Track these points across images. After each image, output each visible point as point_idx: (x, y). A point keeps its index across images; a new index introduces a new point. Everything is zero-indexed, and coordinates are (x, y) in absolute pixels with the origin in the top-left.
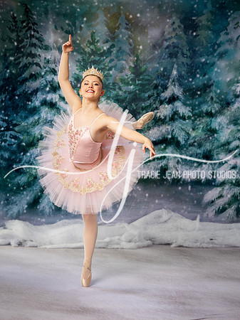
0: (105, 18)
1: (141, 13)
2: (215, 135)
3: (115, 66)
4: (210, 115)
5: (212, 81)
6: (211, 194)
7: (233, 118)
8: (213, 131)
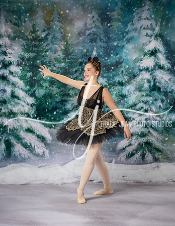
0: (43, 14)
1: (69, 9)
2: (125, 99)
3: (50, 49)
4: (121, 84)
5: (122, 59)
6: (123, 143)
7: (138, 87)
8: (123, 96)
